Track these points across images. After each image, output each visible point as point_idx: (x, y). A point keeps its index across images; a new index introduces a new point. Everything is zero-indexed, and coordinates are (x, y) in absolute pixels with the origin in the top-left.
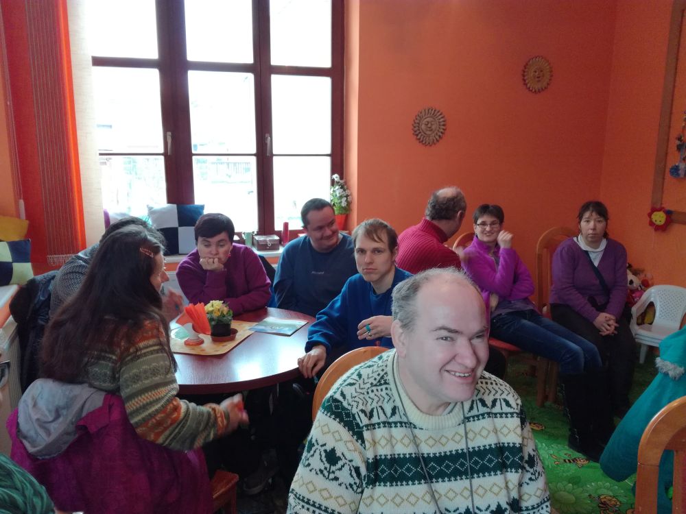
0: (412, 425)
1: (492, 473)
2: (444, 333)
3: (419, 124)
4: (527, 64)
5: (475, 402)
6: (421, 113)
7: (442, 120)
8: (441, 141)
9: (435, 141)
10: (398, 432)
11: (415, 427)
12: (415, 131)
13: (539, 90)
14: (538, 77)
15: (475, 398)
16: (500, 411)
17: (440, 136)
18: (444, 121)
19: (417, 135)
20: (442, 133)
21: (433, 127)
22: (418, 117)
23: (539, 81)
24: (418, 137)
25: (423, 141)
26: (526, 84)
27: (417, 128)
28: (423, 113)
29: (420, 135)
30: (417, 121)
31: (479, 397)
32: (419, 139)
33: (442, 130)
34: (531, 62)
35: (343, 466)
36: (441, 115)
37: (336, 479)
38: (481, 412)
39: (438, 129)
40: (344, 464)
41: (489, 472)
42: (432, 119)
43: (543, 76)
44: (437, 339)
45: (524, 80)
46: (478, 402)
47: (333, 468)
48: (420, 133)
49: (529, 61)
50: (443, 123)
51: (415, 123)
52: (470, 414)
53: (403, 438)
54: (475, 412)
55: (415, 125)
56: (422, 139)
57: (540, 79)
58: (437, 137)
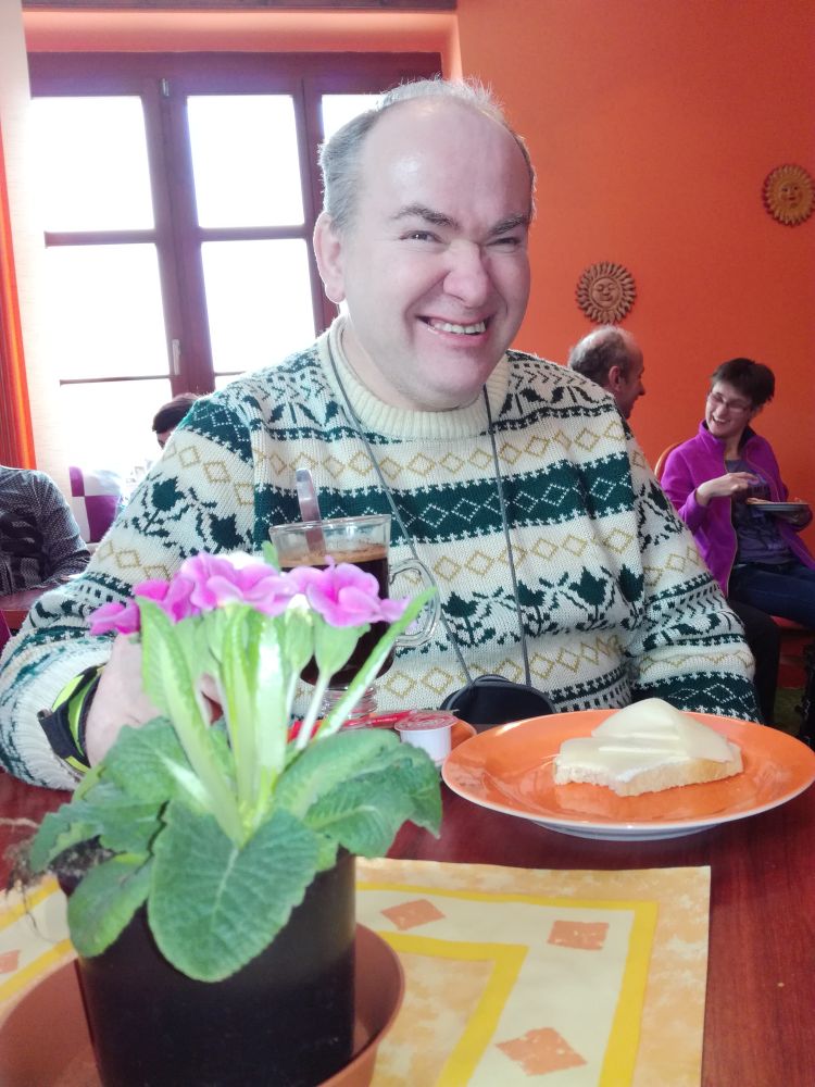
0: (377, 439)
1: (562, 517)
2: (418, 223)
3: (586, 290)
4: (768, 179)
5: (514, 398)
6: (589, 272)
7: (627, 280)
8: (629, 316)
9: (619, 317)
10: (342, 449)
11: (384, 441)
12: (582, 303)
13: (797, 221)
14: (792, 199)
15: (513, 391)
16: (572, 404)
17: (626, 308)
18: (631, 283)
19: (586, 309)
20: (629, 302)
21: (613, 293)
22: (584, 280)
23: (794, 206)
24: (589, 311)
25: (597, 318)
26: (772, 213)
27: (584, 297)
28: (593, 273)
29: (590, 309)
30: (583, 286)
31: (522, 387)
32: (591, 315)
33: (629, 298)
34: (774, 175)
35: (184, 510)
36: (623, 272)
37: (163, 533)
38: (526, 413)
39: (621, 296)
40: (187, 507)
41: (556, 517)
42: (609, 281)
43: (801, 195)
44: (403, 238)
45: (768, 206)
46: (520, 397)
47: (162, 515)
48: (590, 305)
49: (771, 174)
50: (629, 286)
51: (580, 289)
52: (504, 417)
53: (355, 458)
54: (514, 413)
55: (580, 293)
56: (594, 315)
57: (796, 201)
58: (623, 310)
